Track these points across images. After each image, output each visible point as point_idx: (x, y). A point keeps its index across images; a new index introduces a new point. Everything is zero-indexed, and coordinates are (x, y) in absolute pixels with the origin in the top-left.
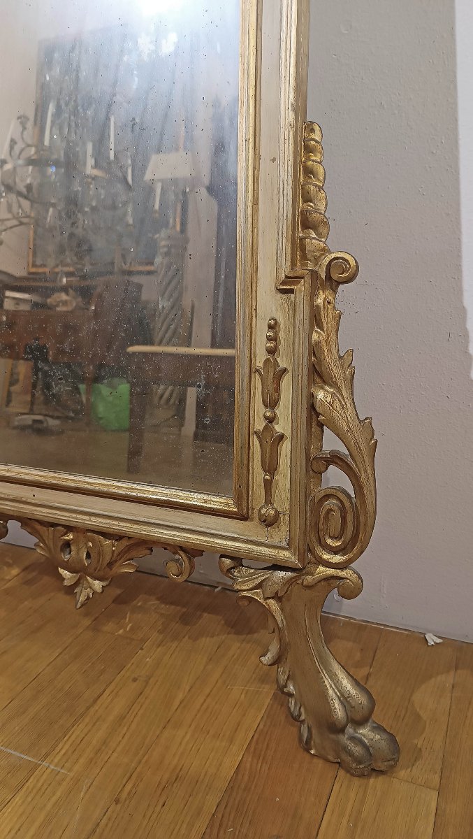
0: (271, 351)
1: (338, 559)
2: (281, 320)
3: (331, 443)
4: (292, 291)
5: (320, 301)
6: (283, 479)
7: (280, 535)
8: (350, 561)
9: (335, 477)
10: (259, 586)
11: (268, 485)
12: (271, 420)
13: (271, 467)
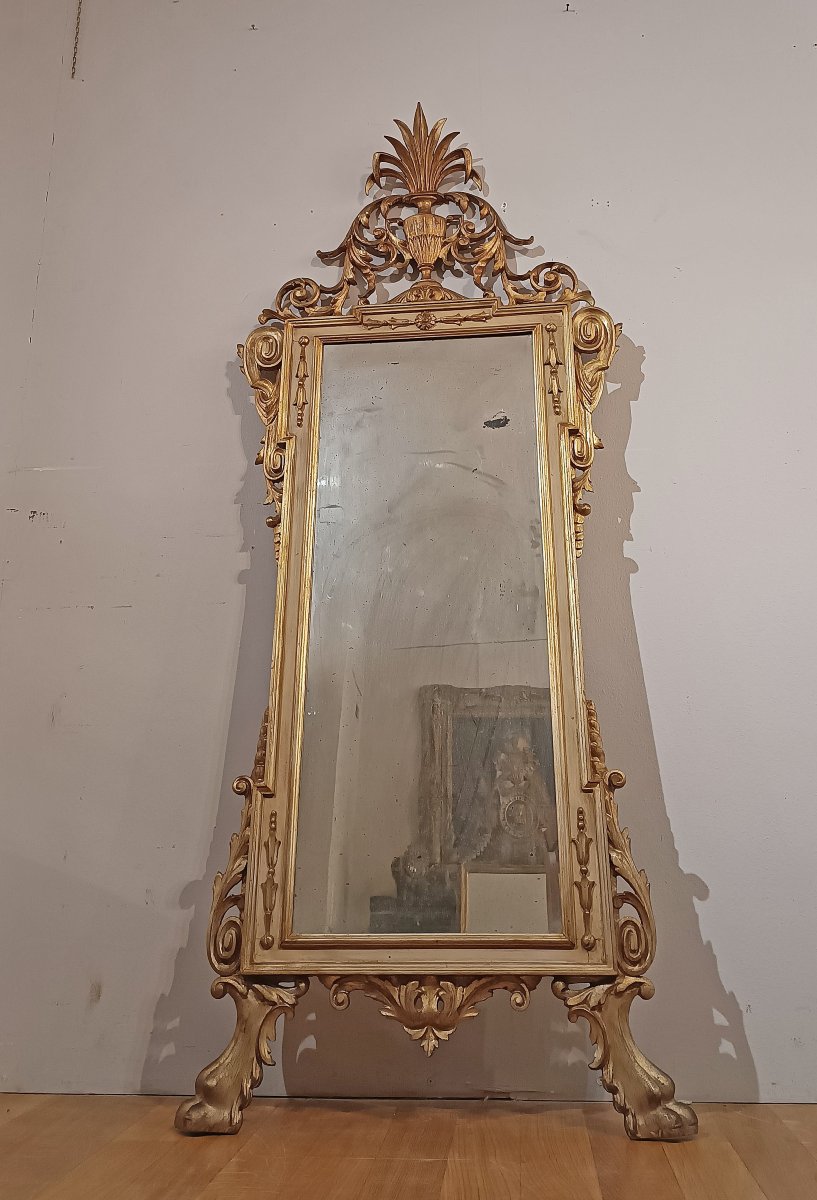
0: (581, 828)
1: (636, 968)
2: (586, 810)
3: (622, 887)
4: (591, 791)
5: (607, 797)
6: (595, 914)
7: (597, 955)
8: (644, 970)
9: (628, 911)
10: (585, 1001)
11: (587, 918)
12: (584, 873)
13: (587, 906)
